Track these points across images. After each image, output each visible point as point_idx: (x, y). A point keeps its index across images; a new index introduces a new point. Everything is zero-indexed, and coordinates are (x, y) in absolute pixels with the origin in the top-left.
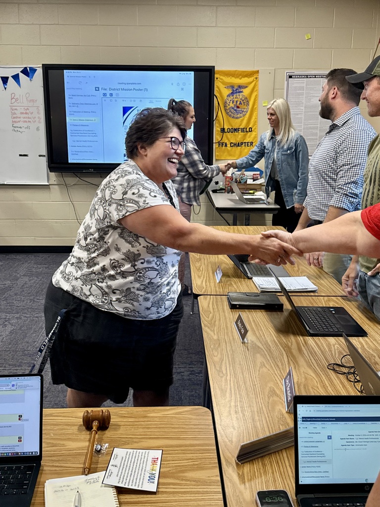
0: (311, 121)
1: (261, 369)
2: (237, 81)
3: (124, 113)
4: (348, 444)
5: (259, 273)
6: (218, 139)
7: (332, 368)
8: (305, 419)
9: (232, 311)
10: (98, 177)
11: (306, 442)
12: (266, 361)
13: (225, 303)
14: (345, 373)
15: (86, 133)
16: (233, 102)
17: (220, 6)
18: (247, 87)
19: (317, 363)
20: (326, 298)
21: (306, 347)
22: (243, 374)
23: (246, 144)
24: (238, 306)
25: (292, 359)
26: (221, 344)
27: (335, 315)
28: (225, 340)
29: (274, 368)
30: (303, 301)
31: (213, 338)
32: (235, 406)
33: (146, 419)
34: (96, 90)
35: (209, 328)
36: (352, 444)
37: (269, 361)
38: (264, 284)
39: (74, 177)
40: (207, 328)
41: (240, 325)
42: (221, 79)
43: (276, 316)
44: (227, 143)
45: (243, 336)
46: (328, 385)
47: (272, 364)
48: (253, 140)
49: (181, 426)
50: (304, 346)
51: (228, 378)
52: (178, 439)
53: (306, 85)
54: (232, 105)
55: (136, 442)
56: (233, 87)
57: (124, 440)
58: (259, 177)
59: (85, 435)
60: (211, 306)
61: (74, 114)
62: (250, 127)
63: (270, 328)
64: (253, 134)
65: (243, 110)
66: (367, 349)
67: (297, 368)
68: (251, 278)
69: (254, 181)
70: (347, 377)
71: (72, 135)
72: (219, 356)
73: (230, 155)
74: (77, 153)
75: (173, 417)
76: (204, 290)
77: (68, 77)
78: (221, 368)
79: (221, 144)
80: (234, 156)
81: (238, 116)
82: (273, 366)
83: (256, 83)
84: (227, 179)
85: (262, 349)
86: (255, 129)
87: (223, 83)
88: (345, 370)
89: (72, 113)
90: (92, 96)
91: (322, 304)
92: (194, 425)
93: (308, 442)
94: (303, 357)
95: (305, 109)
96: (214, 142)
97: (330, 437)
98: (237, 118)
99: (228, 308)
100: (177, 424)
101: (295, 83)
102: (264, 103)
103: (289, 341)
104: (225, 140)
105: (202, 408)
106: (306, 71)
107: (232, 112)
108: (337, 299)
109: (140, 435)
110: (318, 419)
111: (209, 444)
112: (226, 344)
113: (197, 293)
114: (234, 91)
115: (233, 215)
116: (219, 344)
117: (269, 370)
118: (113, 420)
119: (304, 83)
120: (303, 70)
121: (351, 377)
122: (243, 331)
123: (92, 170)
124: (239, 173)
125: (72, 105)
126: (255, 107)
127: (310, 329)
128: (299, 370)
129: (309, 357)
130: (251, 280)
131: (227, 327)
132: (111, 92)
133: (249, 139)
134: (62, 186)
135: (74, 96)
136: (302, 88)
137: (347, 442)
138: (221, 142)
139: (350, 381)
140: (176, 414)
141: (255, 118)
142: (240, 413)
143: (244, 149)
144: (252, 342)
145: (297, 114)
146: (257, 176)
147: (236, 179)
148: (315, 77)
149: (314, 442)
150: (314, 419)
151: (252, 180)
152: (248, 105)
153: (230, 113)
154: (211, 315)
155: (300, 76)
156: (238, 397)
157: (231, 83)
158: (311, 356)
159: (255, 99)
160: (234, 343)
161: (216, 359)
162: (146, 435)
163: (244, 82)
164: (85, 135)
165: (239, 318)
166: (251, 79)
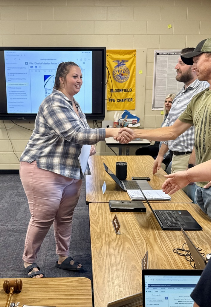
0: (172, 84)
1: (128, 252)
2: (121, 57)
3: (45, 79)
4: (180, 303)
5: (131, 187)
6: (108, 97)
7: (176, 252)
8: (150, 286)
9: (111, 213)
10: (27, 123)
11: (150, 301)
12: (132, 247)
13: (107, 207)
14: (185, 255)
15: (20, 93)
16: (119, 71)
17: (109, 6)
18: (128, 61)
19: (166, 248)
20: (176, 204)
21: (160, 237)
22: (115, 256)
23: (128, 100)
24: (115, 210)
25: (149, 245)
26: (102, 235)
27: (181, 216)
28: (105, 233)
29: (137, 252)
30: (160, 206)
31: (97, 232)
32: (108, 277)
33: (46, 286)
34: (26, 64)
35: (94, 224)
36: (182, 303)
37: (133, 247)
38: (135, 194)
39: (11, 123)
40: (93, 225)
41: (115, 222)
42: (111, 56)
43: (141, 216)
44: (115, 99)
45: (117, 230)
46: (172, 263)
47: (135, 249)
48: (132, 97)
49: (70, 291)
50: (158, 236)
51: (105, 258)
52: (68, 299)
53: (169, 59)
54: (118, 73)
55: (38, 301)
56: (118, 61)
57: (30, 300)
58: (137, 122)
59: (5, 296)
60: (97, 209)
61: (11, 81)
62: (130, 88)
63: (137, 224)
64: (133, 93)
65: (125, 77)
66: (202, 239)
67: (152, 252)
68: (126, 191)
69: (133, 125)
70: (186, 257)
71: (10, 94)
72: (100, 243)
73: (117, 108)
74: (13, 107)
75: (65, 285)
76: (93, 199)
77: (7, 55)
78: (100, 251)
79: (111, 100)
80: (120, 108)
81: (122, 81)
82: (136, 251)
83: (134, 58)
84: (115, 124)
85: (129, 239)
86: (134, 89)
87: (112, 58)
88: (185, 253)
89: (10, 80)
90: (23, 68)
91: (173, 208)
92: (78, 290)
93: (152, 301)
94: (157, 244)
95: (168, 76)
96: (106, 98)
97: (167, 298)
98: (122, 82)
99: (109, 211)
100: (67, 289)
101: (161, 58)
102: (140, 72)
103: (149, 234)
104: (113, 97)
105: (85, 279)
106: (168, 50)
107: (118, 79)
108: (184, 205)
109: (42, 296)
110: (159, 286)
111: (88, 303)
112: (105, 235)
113: (89, 201)
114: (119, 64)
115: (119, 148)
116: (101, 235)
117: (133, 253)
118: (24, 286)
119: (167, 58)
120: (166, 49)
121: (189, 258)
122: (117, 226)
123: (24, 118)
124: (123, 119)
125: (9, 74)
126: (134, 74)
127: (163, 225)
128: (153, 253)
129: (161, 244)
130: (126, 193)
131: (107, 223)
132: (36, 65)
133: (130, 97)
134: (3, 129)
135: (11, 68)
136: (166, 62)
137: (179, 301)
138: (111, 98)
139: (188, 261)
140: (68, 282)
141: (134, 82)
142: (111, 282)
143: (126, 103)
144: (123, 234)
145: (163, 79)
146: (135, 121)
147: (121, 124)
148: (175, 54)
149: (156, 301)
150: (156, 286)
151: (132, 124)
152: (129, 73)
153: (117, 79)
154: (97, 216)
155: (165, 54)
156: (110, 271)
157: (117, 58)
158: (162, 244)
159: (134, 69)
160: (111, 234)
161: (98, 245)
162: (46, 296)
163: (126, 58)
164: (19, 94)
165: (115, 218)
166: (131, 56)
